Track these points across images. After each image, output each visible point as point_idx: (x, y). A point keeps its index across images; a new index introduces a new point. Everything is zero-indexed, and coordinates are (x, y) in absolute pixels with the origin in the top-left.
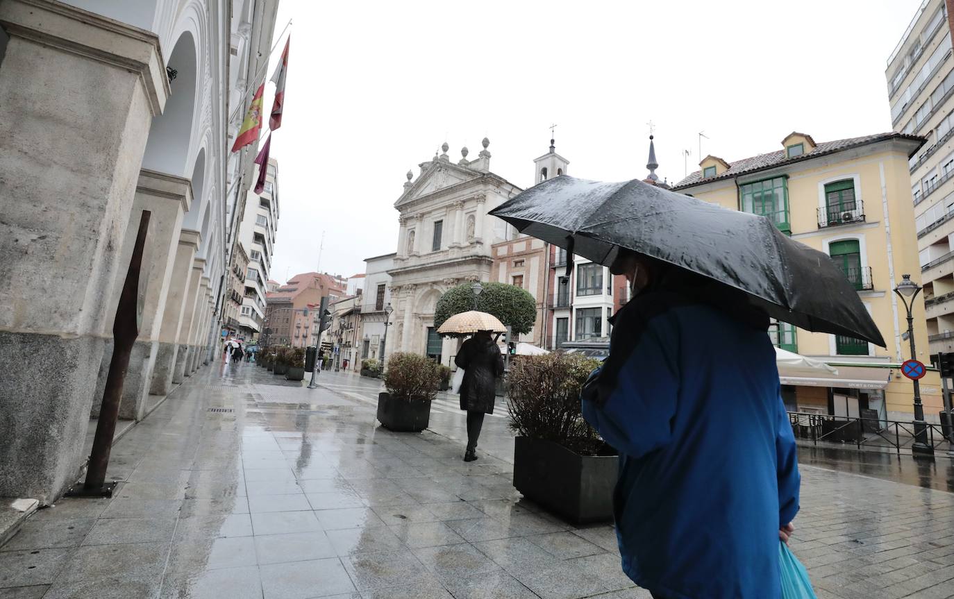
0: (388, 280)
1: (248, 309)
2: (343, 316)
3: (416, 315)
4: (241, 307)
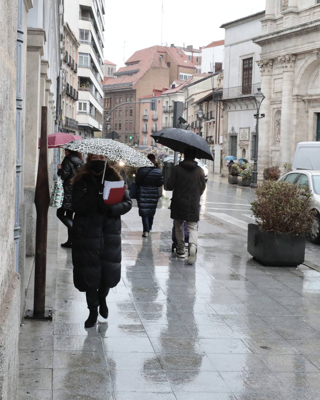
0: (255, 51)
1: (85, 104)
2: (200, 103)
3: (299, 98)
4: (77, 102)
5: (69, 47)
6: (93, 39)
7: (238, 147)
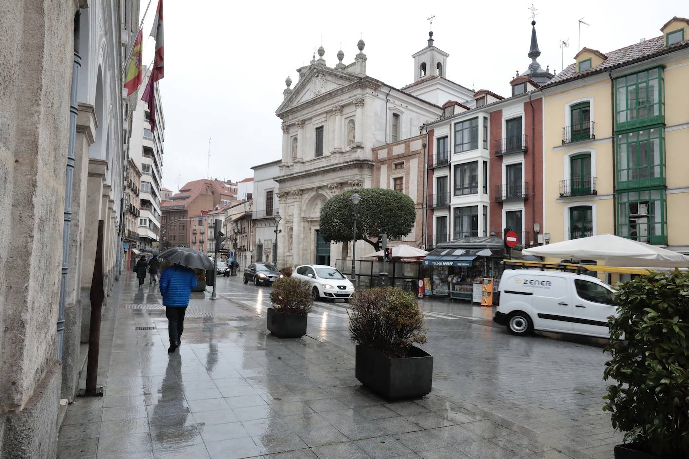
0: (276, 187)
1: (145, 221)
2: (236, 221)
3: (305, 220)
4: (139, 219)
5: (133, 177)
6: (153, 172)
7: (263, 253)
